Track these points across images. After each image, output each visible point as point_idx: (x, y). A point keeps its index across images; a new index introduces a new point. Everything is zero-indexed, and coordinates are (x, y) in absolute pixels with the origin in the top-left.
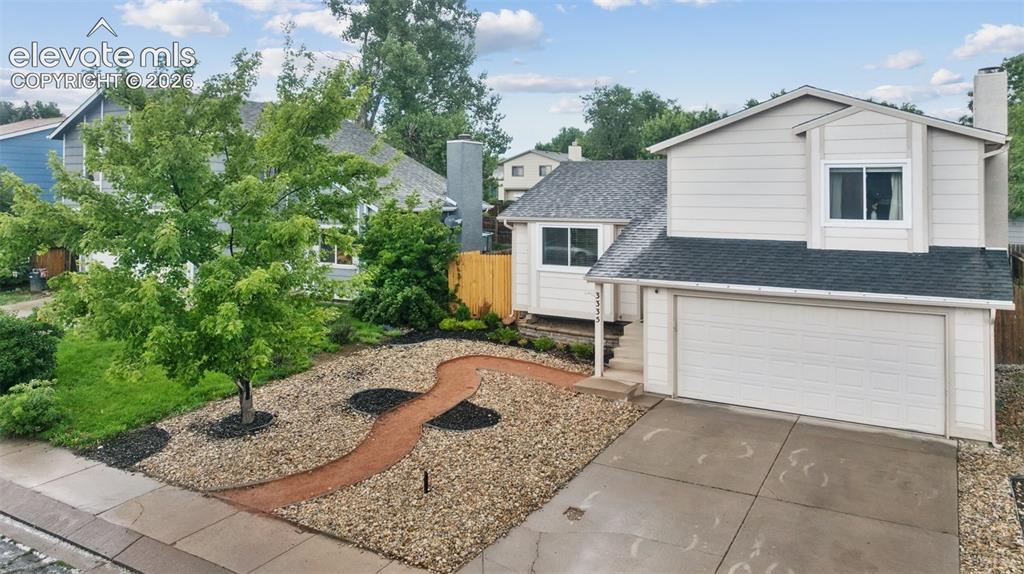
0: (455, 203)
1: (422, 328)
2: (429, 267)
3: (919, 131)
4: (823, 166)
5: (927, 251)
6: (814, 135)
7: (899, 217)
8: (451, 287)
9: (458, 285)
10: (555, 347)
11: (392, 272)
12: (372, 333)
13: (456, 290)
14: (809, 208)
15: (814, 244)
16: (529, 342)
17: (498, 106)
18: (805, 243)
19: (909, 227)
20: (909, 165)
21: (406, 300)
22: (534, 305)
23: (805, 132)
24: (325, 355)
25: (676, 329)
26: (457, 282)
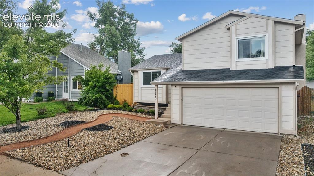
0: (121, 72)
1: (101, 107)
2: (105, 88)
3: (271, 23)
4: (236, 39)
5: (273, 68)
6: (233, 28)
7: (264, 56)
8: (114, 96)
9: (117, 95)
10: (144, 111)
11: (93, 89)
12: (83, 108)
13: (116, 97)
14: (231, 56)
15: (233, 68)
16: (136, 110)
17: (144, 51)
18: (230, 69)
19: (267, 59)
20: (267, 36)
21: (97, 98)
22: (140, 100)
23: (230, 27)
24: (63, 113)
25: (182, 100)
26: (116, 94)
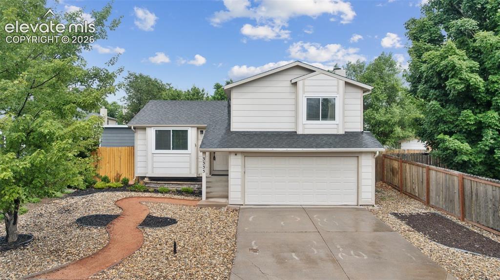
3: (342, 83)
4: (304, 98)
5: (344, 133)
6: (300, 84)
7: (334, 119)
10: (171, 191)
14: (296, 116)
18: (296, 132)
19: (338, 123)
20: (338, 97)
22: (150, 172)
23: (296, 82)
